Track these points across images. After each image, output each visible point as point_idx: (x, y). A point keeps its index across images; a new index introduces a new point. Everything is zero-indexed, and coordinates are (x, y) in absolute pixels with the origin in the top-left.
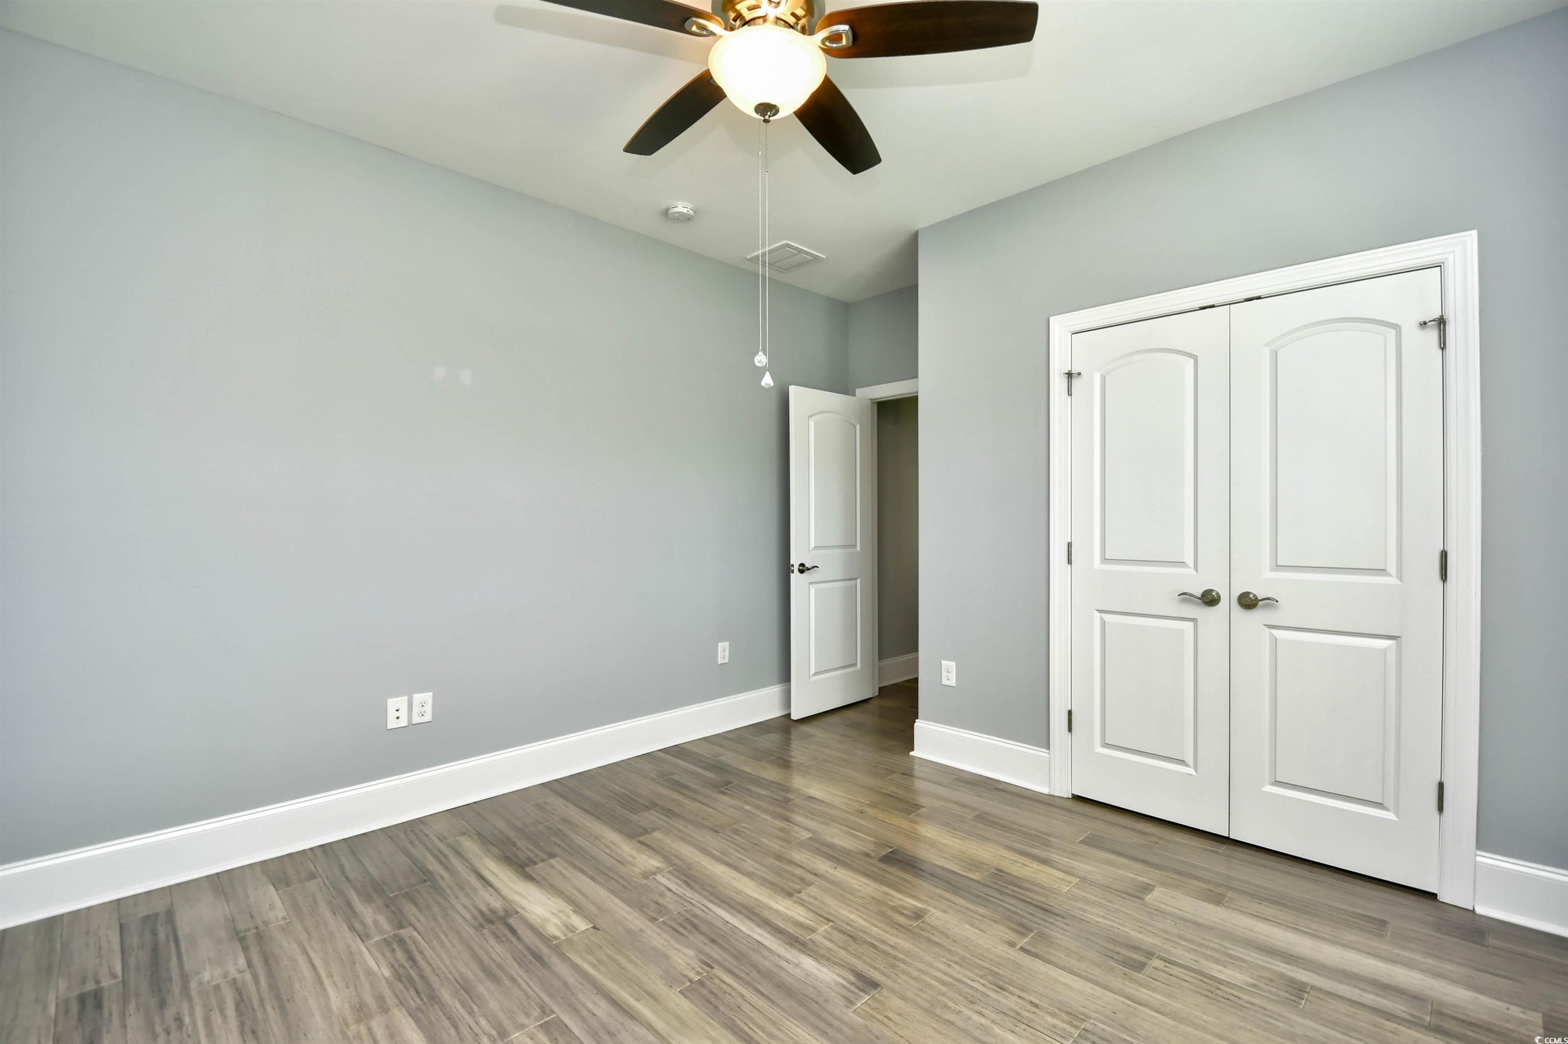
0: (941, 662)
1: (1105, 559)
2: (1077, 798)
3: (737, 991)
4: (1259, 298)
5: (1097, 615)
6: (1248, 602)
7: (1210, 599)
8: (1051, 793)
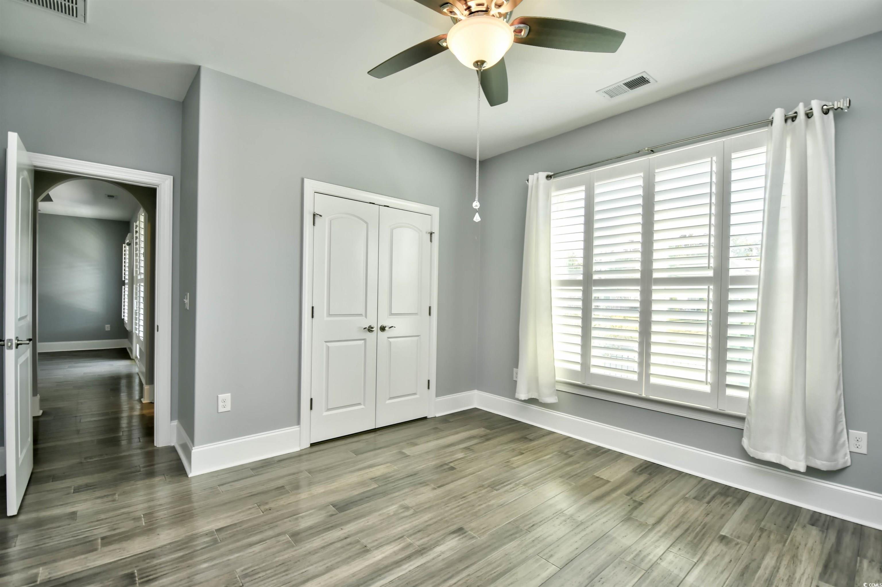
0: (218, 397)
1: (330, 315)
2: (312, 445)
3: (464, 577)
4: (388, 207)
5: (325, 344)
6: (383, 329)
7: (370, 329)
8: (301, 449)
